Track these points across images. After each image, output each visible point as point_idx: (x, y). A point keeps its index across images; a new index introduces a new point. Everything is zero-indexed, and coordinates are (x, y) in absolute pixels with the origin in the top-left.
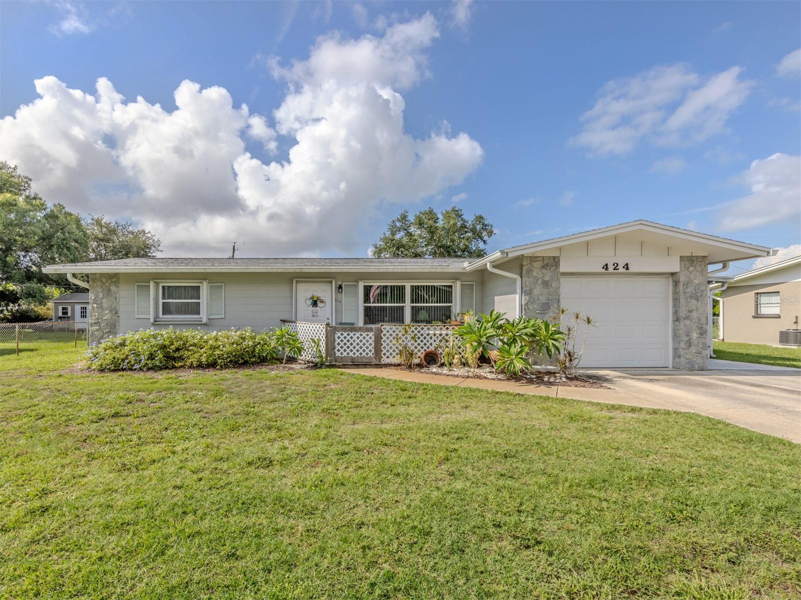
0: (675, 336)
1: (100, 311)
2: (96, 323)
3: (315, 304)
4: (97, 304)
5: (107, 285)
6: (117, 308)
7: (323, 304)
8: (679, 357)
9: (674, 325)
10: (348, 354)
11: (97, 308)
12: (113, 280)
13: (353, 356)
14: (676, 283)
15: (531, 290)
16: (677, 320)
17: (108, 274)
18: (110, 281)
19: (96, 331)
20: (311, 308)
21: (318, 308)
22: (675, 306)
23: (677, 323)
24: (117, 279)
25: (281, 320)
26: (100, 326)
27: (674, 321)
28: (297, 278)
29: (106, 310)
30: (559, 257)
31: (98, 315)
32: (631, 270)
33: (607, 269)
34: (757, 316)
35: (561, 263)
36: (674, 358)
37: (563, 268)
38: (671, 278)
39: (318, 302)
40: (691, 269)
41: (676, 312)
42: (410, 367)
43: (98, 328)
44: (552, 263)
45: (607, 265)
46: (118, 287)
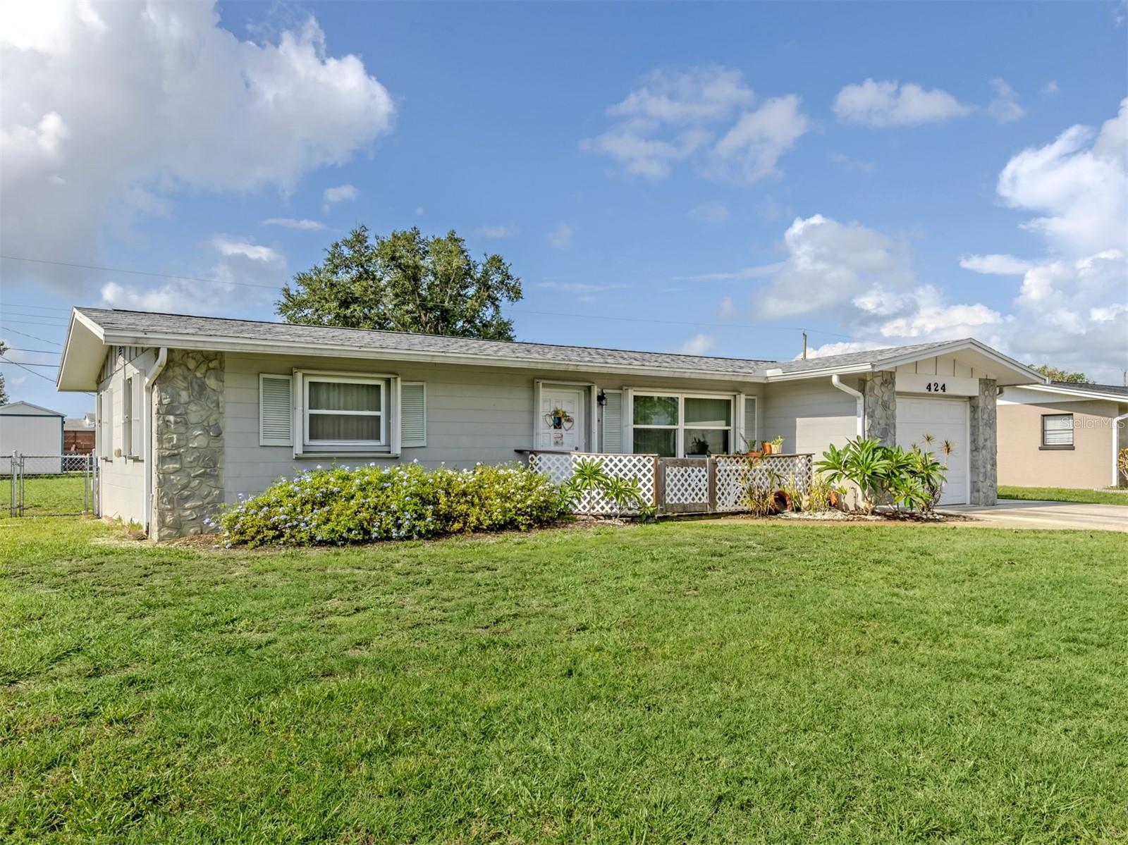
0: (974, 468)
1: (182, 429)
2: (174, 455)
3: (558, 424)
4: (175, 415)
5: (199, 375)
6: (221, 425)
7: (570, 424)
8: (978, 491)
9: (973, 456)
10: (679, 499)
11: (176, 423)
12: (212, 365)
13: (685, 503)
14: (974, 409)
15: (873, 412)
16: (976, 450)
17: (201, 352)
18: (204, 368)
19: (173, 473)
20: (553, 430)
21: (562, 431)
22: (973, 434)
23: (975, 453)
24: (220, 363)
25: (516, 451)
26: (181, 464)
27: (972, 451)
28: (544, 379)
29: (195, 429)
30: (894, 373)
31: (178, 440)
32: (947, 392)
33: (930, 390)
34: (1044, 447)
35: (896, 380)
36: (972, 493)
37: (898, 388)
38: (968, 403)
39: (563, 420)
40: (987, 393)
41: (974, 441)
42: (763, 515)
43: (178, 466)
44: (888, 379)
45: (930, 385)
46: (222, 381)
